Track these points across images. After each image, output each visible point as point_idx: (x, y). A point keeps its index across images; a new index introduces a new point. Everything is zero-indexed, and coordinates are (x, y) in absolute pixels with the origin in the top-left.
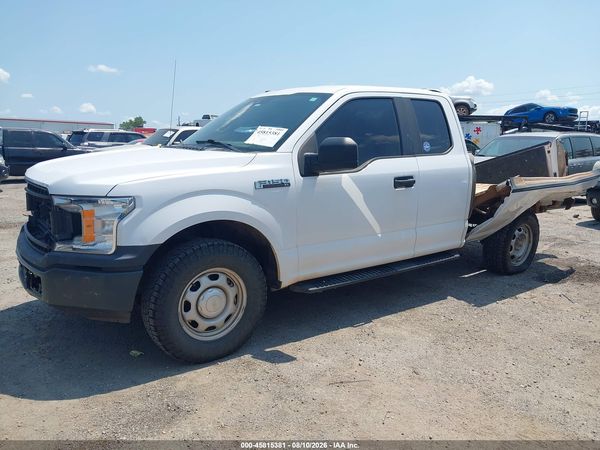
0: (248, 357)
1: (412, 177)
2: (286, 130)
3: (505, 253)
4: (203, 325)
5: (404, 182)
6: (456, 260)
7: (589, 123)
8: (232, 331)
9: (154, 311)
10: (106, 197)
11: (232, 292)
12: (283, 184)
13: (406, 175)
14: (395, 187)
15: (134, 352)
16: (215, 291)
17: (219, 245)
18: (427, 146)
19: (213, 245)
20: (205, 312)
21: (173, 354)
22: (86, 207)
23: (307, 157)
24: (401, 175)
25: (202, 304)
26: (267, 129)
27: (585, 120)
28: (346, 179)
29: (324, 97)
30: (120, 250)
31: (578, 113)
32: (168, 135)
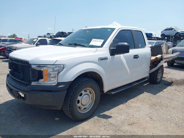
0: (96, 117)
1: (138, 55)
2: (103, 40)
3: (156, 77)
4: (83, 107)
5: (136, 57)
6: (147, 81)
7: (156, 38)
8: (91, 109)
9: (70, 105)
10: (54, 65)
11: (91, 96)
12: (106, 59)
13: (137, 54)
14: (134, 59)
15: (56, 119)
16: (86, 96)
17: (88, 80)
18: (140, 46)
19: (87, 80)
20: (83, 104)
21: (75, 119)
22: (45, 68)
23: (112, 49)
24: (135, 55)
25: (83, 101)
26: (96, 40)
27: (155, 37)
28: (122, 56)
29: (113, 29)
30: (59, 84)
31: (153, 35)
32: (35, 40)
